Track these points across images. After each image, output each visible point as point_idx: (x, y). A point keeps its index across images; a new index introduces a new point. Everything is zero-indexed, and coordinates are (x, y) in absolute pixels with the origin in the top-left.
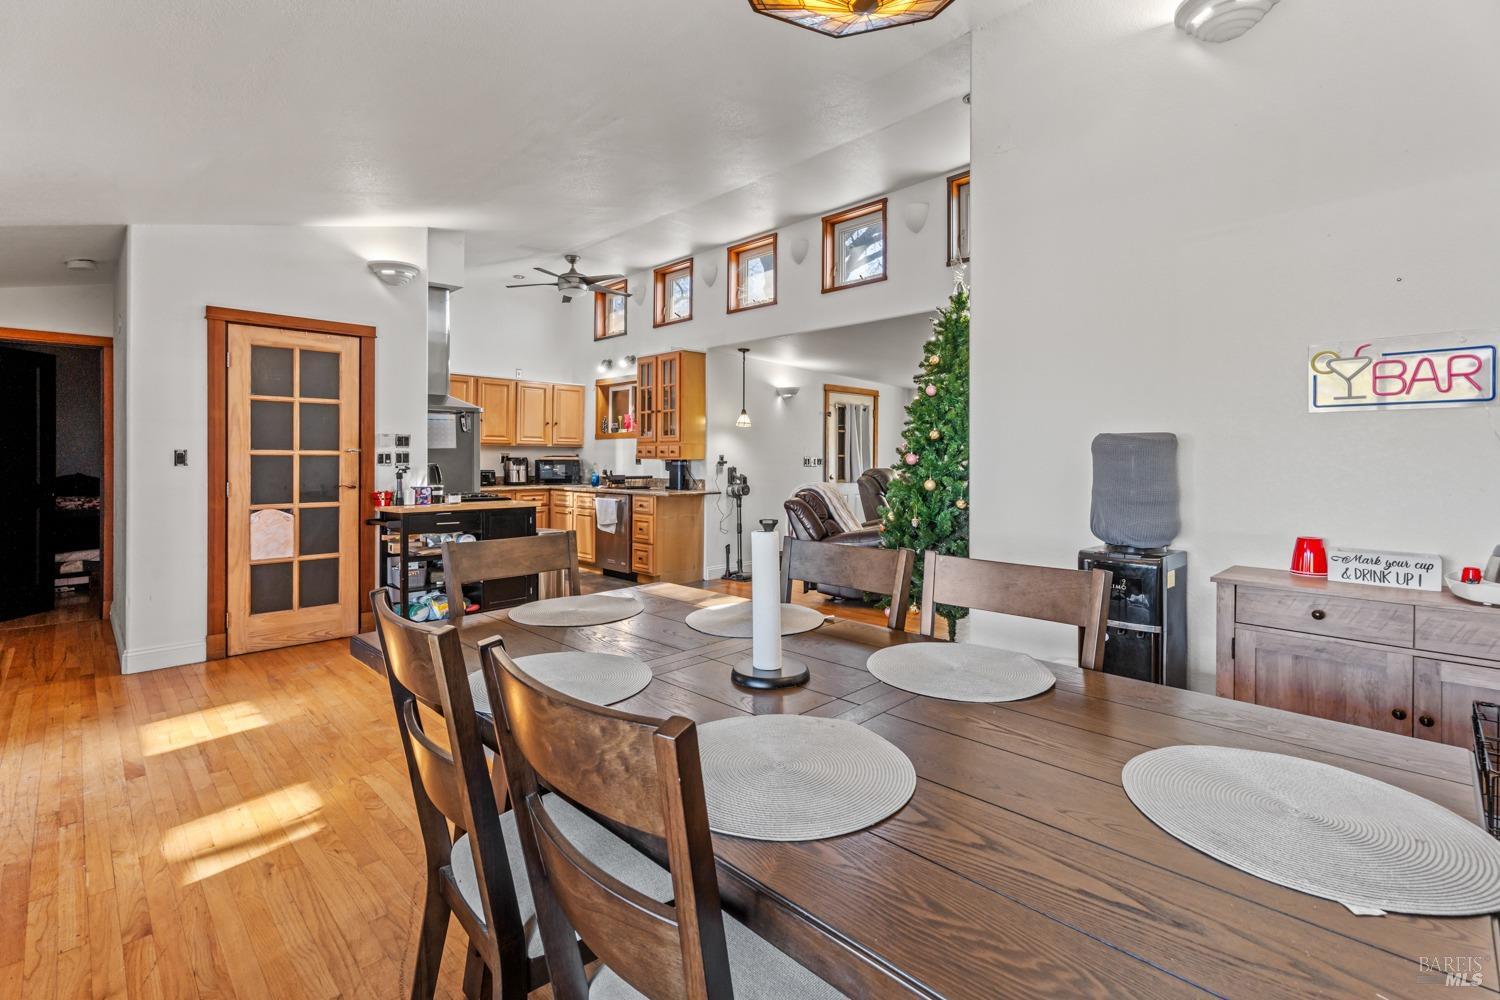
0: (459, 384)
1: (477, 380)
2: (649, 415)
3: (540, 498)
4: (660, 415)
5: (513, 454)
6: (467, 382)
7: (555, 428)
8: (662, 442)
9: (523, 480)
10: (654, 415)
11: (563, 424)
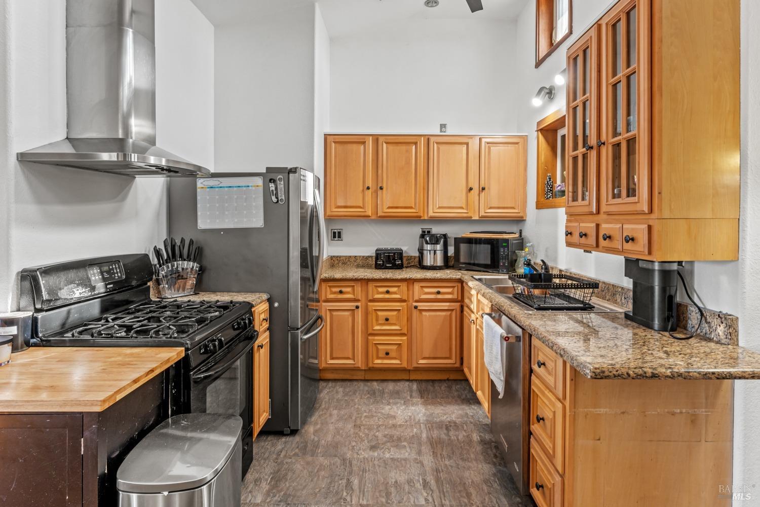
0: (355, 146)
1: (376, 138)
2: (585, 156)
3: (450, 290)
4: (607, 153)
5: (437, 230)
6: (364, 143)
7: (482, 195)
8: (609, 214)
9: (440, 262)
10: (593, 154)
11: (494, 190)
